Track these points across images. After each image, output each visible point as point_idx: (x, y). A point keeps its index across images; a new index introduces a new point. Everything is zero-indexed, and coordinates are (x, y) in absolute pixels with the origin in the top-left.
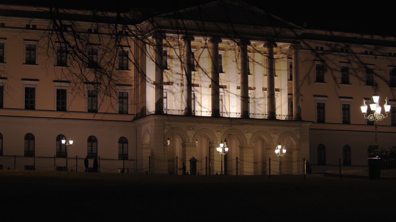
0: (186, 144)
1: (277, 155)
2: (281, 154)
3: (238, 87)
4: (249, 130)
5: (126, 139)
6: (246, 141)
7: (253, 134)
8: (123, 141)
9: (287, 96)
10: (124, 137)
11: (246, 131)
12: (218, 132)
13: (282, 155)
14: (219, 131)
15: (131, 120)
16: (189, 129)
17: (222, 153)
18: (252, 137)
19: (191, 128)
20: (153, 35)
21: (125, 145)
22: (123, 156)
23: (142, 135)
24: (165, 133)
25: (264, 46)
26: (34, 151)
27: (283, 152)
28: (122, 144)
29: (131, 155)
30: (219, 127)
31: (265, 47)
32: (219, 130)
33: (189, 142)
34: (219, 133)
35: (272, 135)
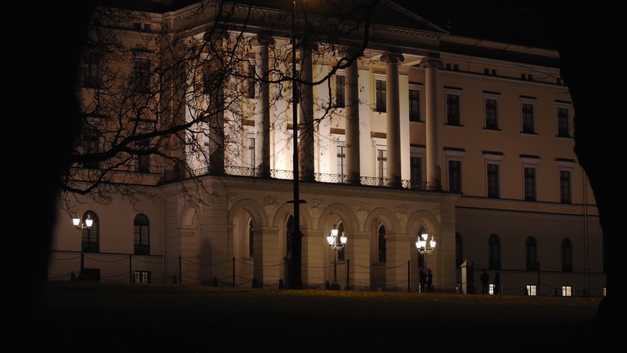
0: (263, 228)
1: (419, 250)
2: (427, 249)
3: (331, 129)
4: (362, 205)
5: (146, 218)
6: (359, 227)
7: (369, 213)
8: (141, 221)
9: (409, 147)
10: (142, 215)
11: (357, 208)
12: (315, 209)
13: (428, 252)
14: (314, 207)
15: (154, 184)
16: (268, 202)
17: (335, 247)
18: (367, 218)
19: (271, 201)
20: (205, 32)
21: (145, 229)
22: (142, 249)
23: (180, 209)
24: (229, 209)
25: (382, 59)
27: (430, 246)
28: (138, 227)
29: (155, 247)
30: (315, 200)
31: (384, 61)
32: (315, 204)
33: (267, 226)
34: (316, 210)
35: (398, 216)
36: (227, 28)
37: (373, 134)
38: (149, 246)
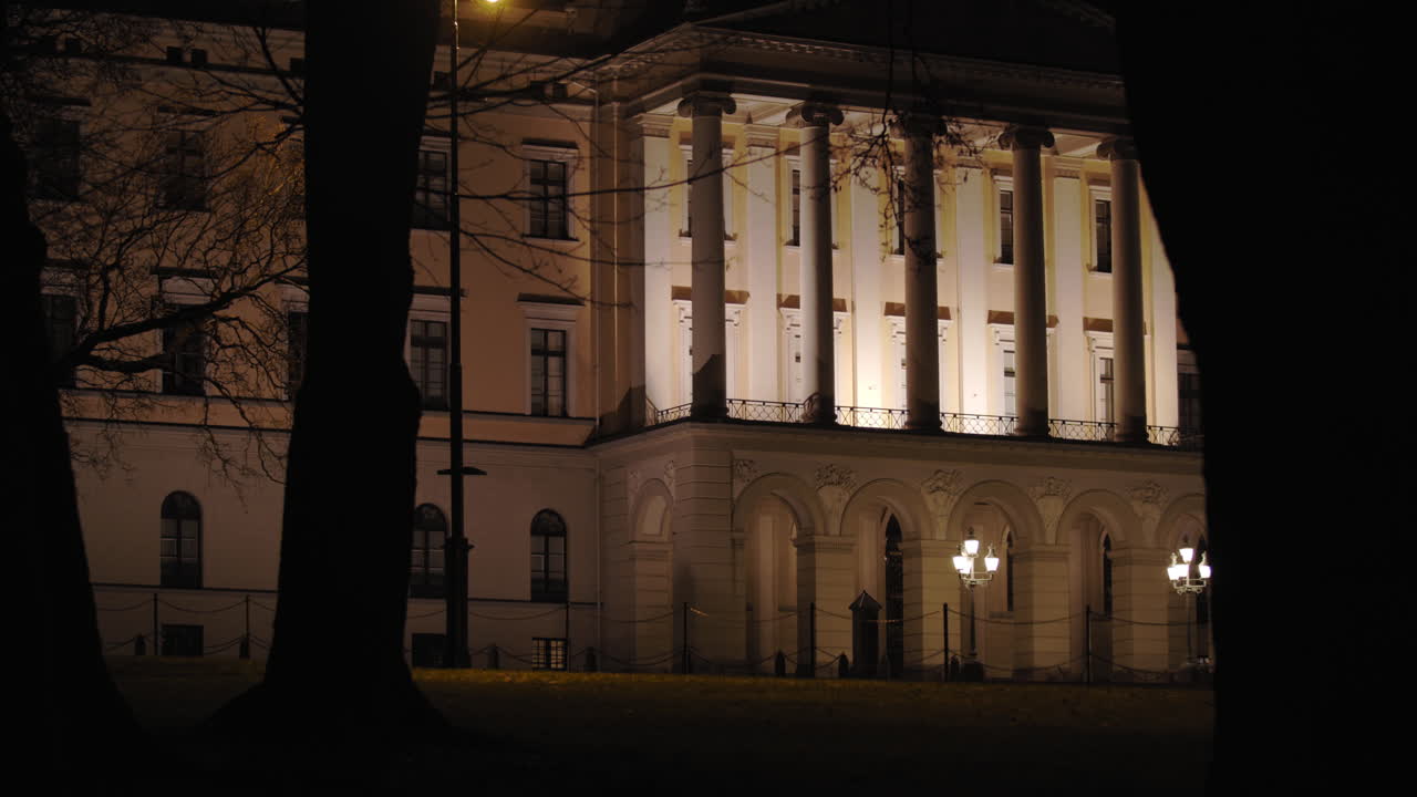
0: (817, 539)
1: (1175, 584)
2: (1191, 583)
3: (990, 313)
4: (1050, 484)
5: (560, 519)
6: (1043, 532)
7: (1067, 502)
8: (548, 527)
9: (1174, 351)
10: (551, 512)
11: (1040, 490)
12: (938, 493)
14: (938, 488)
15: (579, 443)
16: (829, 480)
17: (972, 579)
18: (1062, 515)
19: (835, 477)
20: (681, 99)
21: (556, 543)
22: (549, 589)
23: (632, 499)
24: (736, 496)
25: (1102, 152)
26: (199, 566)
27: (1198, 576)
28: (543, 539)
29: (580, 584)
30: (939, 475)
31: (1105, 156)
32: (941, 484)
33: (826, 534)
34: (941, 497)
35: (1138, 507)
36: (731, 87)
37: (1090, 322)
38: (566, 582)
